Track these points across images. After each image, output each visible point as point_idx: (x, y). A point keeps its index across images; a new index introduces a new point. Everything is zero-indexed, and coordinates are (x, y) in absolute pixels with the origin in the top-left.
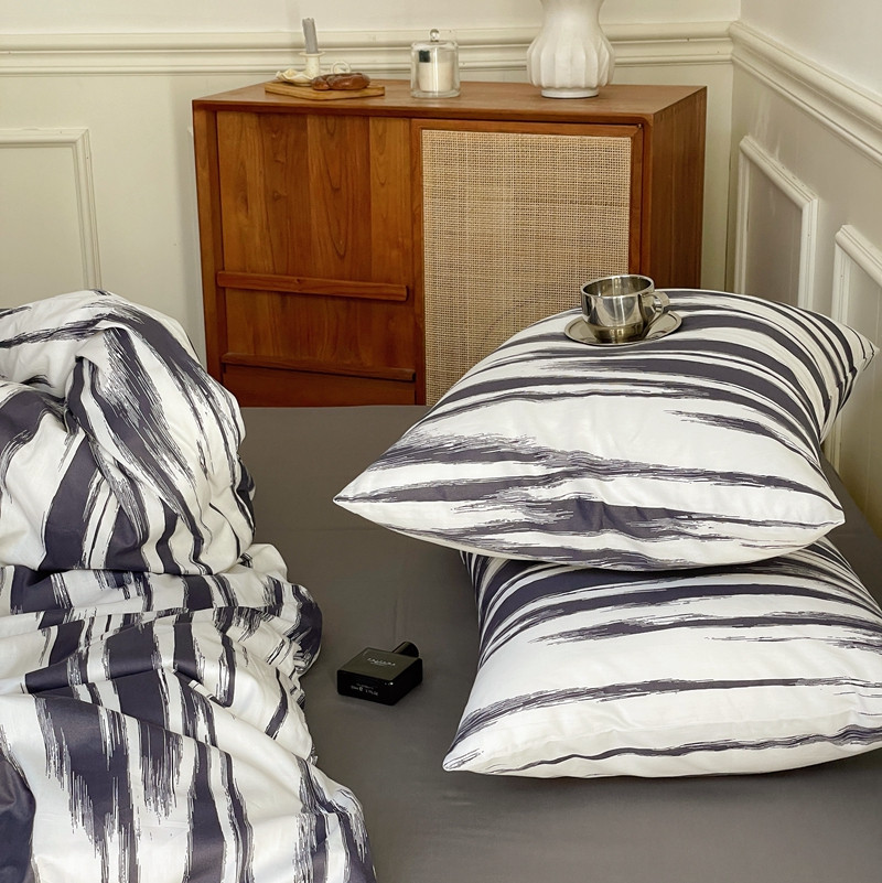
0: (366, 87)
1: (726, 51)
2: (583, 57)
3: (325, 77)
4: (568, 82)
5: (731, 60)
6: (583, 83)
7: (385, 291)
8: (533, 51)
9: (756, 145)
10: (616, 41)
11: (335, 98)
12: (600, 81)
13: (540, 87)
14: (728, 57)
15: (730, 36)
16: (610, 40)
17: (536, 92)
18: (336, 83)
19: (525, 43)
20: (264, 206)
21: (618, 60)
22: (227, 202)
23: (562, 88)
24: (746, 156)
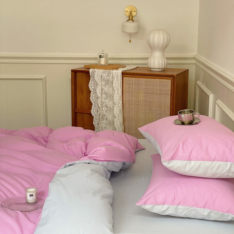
1: (194, 61)
2: (161, 62)
4: (157, 67)
5: (195, 64)
6: (161, 68)
8: (149, 60)
9: (200, 82)
10: (168, 59)
12: (164, 67)
13: (151, 68)
14: (194, 63)
16: (167, 58)
17: (150, 69)
19: (147, 59)
20: (86, 94)
21: (168, 63)
22: (78, 93)
23: (156, 69)
24: (198, 85)
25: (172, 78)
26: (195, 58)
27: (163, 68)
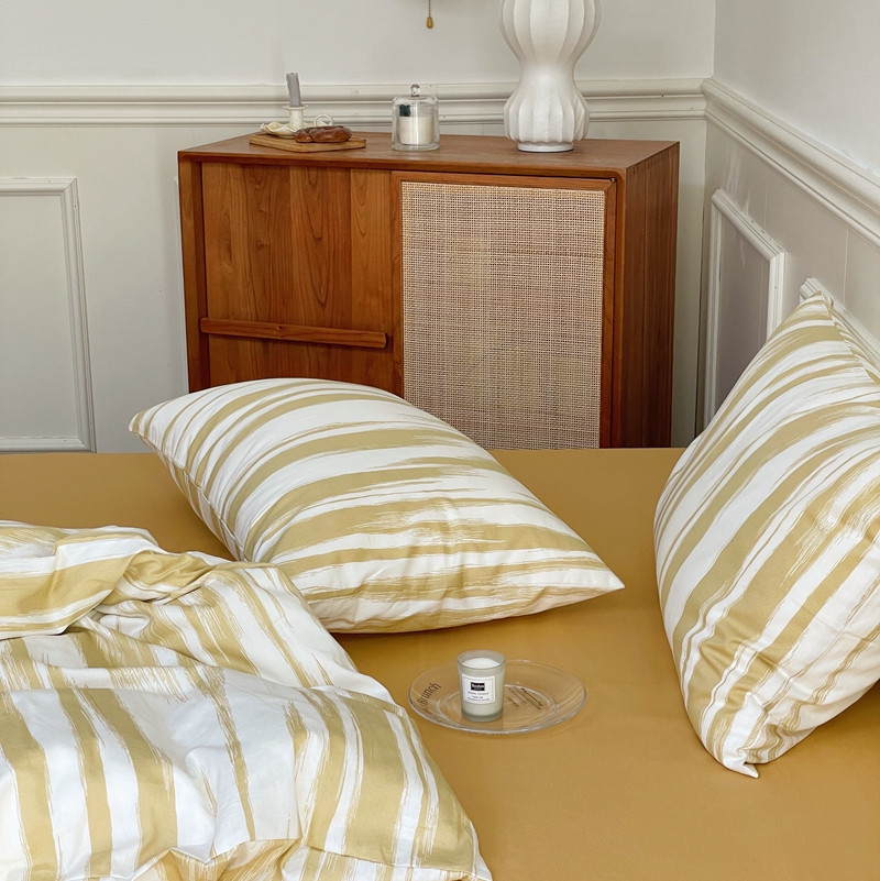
0: (347, 140)
1: (700, 107)
2: (560, 114)
3: (308, 130)
4: (546, 137)
5: (705, 118)
6: (560, 139)
7: (366, 338)
8: (511, 105)
9: (727, 198)
10: (590, 97)
11: (319, 151)
12: (576, 136)
13: (519, 141)
14: (702, 113)
15: (703, 92)
16: (585, 95)
17: (513, 146)
18: (318, 136)
19: (502, 98)
20: (247, 255)
21: (592, 115)
22: (211, 252)
23: (540, 143)
24: (718, 208)
25: (608, 183)
26: (704, 94)
27: (571, 139)
